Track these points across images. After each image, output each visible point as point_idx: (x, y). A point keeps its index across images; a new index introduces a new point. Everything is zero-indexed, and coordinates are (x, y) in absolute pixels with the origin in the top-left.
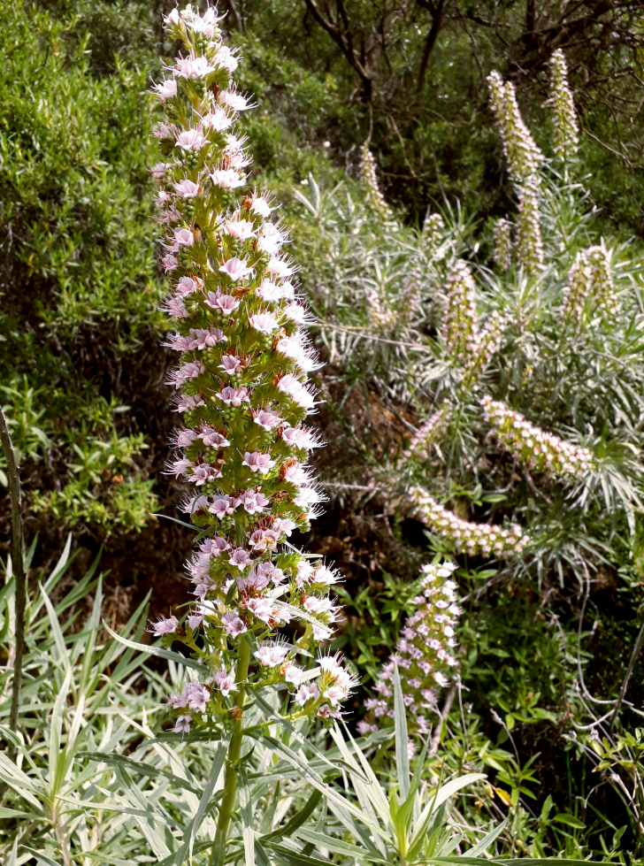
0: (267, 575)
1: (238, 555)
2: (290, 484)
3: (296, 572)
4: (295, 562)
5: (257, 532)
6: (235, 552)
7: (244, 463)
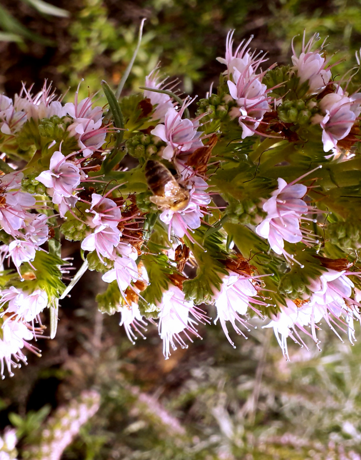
0: (23, 231)
1: (70, 171)
2: (218, 283)
3: (27, 287)
4: (45, 286)
5: (118, 212)
6: (76, 166)
7: (282, 183)
